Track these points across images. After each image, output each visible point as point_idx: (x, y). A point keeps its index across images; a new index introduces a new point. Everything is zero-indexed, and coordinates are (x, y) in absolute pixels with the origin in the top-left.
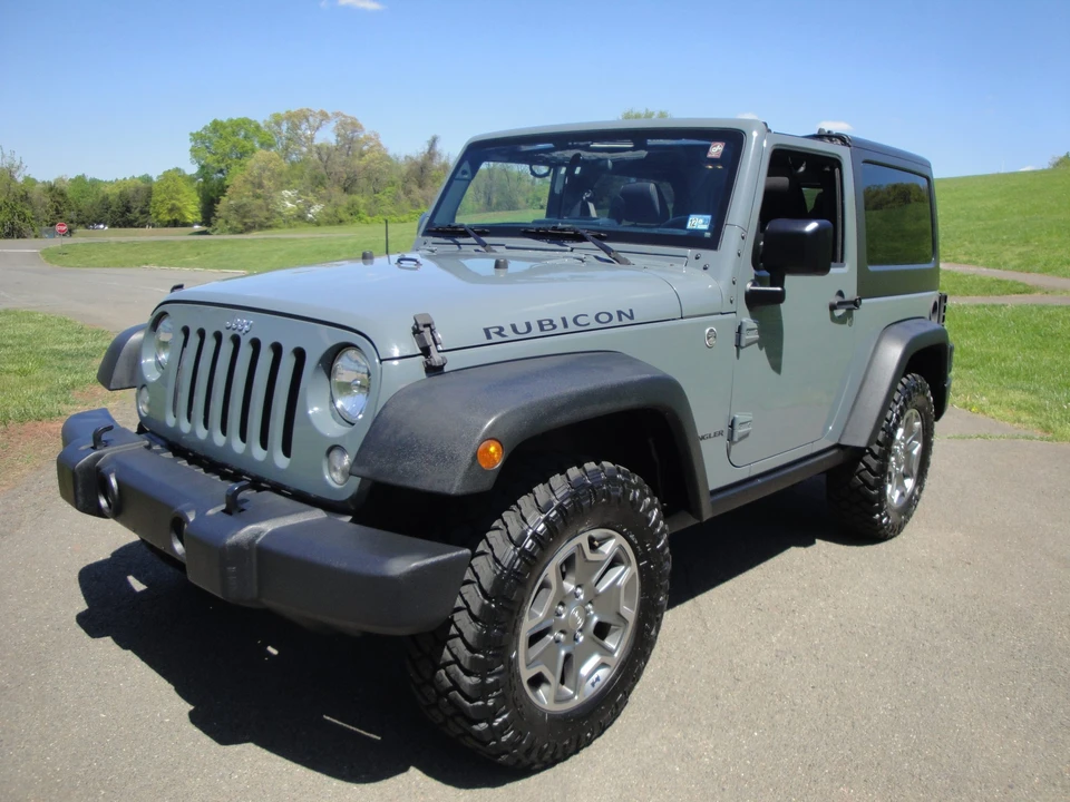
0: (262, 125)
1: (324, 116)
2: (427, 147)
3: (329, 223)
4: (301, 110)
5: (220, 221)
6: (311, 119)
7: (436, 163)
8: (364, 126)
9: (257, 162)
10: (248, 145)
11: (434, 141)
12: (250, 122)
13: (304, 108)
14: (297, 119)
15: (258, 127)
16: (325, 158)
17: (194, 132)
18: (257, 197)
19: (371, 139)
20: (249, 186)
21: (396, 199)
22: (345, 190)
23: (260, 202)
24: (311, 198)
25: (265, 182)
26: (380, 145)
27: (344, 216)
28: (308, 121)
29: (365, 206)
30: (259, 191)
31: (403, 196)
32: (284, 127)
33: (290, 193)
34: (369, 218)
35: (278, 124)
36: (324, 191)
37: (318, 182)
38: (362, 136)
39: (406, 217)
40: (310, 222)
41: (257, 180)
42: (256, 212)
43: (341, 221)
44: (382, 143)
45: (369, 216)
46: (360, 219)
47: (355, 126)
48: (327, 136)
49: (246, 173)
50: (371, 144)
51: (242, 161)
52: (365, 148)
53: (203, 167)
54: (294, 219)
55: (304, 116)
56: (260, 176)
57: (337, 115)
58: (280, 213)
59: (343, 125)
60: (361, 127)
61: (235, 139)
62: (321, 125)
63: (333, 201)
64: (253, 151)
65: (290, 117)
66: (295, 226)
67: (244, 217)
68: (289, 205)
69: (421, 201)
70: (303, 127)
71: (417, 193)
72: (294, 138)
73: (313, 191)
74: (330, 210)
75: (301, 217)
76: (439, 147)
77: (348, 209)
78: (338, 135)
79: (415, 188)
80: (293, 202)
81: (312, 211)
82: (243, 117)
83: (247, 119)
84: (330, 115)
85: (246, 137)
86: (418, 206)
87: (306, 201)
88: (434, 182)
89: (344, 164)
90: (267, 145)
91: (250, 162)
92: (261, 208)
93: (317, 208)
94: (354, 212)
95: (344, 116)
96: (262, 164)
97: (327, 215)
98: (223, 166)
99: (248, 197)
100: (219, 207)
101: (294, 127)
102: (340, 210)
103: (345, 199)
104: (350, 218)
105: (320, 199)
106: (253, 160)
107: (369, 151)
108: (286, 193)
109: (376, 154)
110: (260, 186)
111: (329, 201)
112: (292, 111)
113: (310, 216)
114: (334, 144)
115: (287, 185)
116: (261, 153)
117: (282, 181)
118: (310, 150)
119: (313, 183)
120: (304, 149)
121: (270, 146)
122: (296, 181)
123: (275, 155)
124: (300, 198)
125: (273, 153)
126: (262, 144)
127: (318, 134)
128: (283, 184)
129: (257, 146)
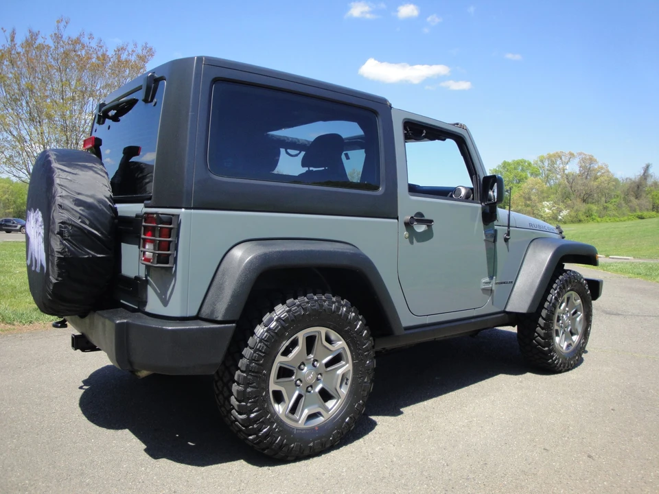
0: (532, 163)
1: (572, 155)
2: (643, 172)
3: (572, 222)
4: (557, 153)
6: (563, 158)
7: (650, 181)
8: (598, 160)
9: (528, 185)
10: (524, 174)
11: (648, 167)
12: (525, 162)
13: (559, 151)
14: (553, 159)
15: (530, 164)
16: (571, 181)
17: (492, 169)
18: (527, 206)
19: (602, 168)
20: (523, 200)
21: (619, 207)
22: (584, 201)
23: (529, 208)
24: (562, 206)
25: (533, 197)
26: (608, 171)
27: (582, 217)
28: (561, 159)
29: (597, 211)
30: (528, 202)
31: (624, 205)
32: (546, 164)
33: (548, 204)
34: (599, 219)
35: (543, 161)
36: (570, 202)
37: (566, 197)
38: (596, 167)
39: (626, 218)
40: (561, 221)
41: (527, 196)
43: (580, 221)
44: (610, 170)
45: (599, 217)
46: (593, 219)
47: (592, 160)
48: (573, 168)
49: (521, 193)
50: (603, 171)
51: (519, 185)
52: (599, 174)
54: (550, 219)
55: (559, 156)
56: (529, 193)
57: (580, 154)
58: (542, 216)
59: (583, 160)
60: (596, 161)
61: (516, 171)
62: (569, 161)
63: (576, 207)
64: (526, 178)
65: (550, 157)
68: (547, 211)
69: (637, 207)
70: (558, 163)
71: (635, 202)
72: (552, 169)
73: (563, 202)
74: (573, 214)
75: (555, 217)
76: (651, 171)
77: (585, 213)
78: (580, 167)
79: (633, 199)
80: (550, 209)
81: (561, 214)
82: (520, 159)
83: (523, 160)
84: (575, 154)
85: (523, 170)
86: (635, 211)
87: (558, 208)
88: (647, 194)
89: (584, 185)
90: (534, 174)
91: (524, 185)
92: (529, 212)
93: (565, 213)
94: (589, 215)
95: (586, 155)
96: (531, 186)
97: (570, 216)
98: (508, 188)
99: (522, 206)
101: (553, 163)
102: (580, 214)
103: (583, 207)
104: (586, 218)
105: (567, 207)
106: (525, 184)
107: (601, 176)
108: (546, 203)
109: (606, 178)
110: (529, 199)
111: (573, 208)
112: (551, 153)
113: (560, 217)
114: (578, 172)
115: (547, 198)
116: (531, 179)
117: (544, 196)
118: (562, 177)
119: (563, 197)
120: (559, 176)
121: (537, 175)
122: (552, 196)
123: (540, 181)
124: (554, 206)
125: (538, 179)
126: (532, 174)
127: (567, 167)
128: (544, 198)
129: (529, 175)
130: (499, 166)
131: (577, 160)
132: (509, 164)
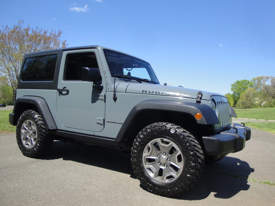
0: (250, 81)
1: (268, 78)
3: (268, 107)
4: (261, 77)
5: (238, 106)
6: (264, 79)
10: (246, 86)
12: (246, 81)
13: (262, 76)
14: (259, 79)
15: (249, 82)
16: (267, 89)
17: (232, 84)
20: (245, 97)
22: (273, 97)
23: (248, 101)
24: (263, 100)
25: (250, 96)
28: (263, 79)
32: (256, 81)
33: (257, 99)
35: (254, 81)
36: (267, 98)
40: (263, 106)
42: (247, 104)
43: (272, 106)
48: (268, 83)
49: (245, 94)
51: (244, 91)
53: (234, 92)
55: (262, 78)
56: (248, 94)
57: (271, 77)
58: (254, 104)
59: (273, 80)
61: (242, 85)
62: (266, 80)
64: (247, 88)
65: (258, 78)
66: (258, 107)
67: (244, 105)
70: (261, 81)
72: (259, 84)
73: (264, 98)
75: (260, 105)
77: (274, 103)
78: (272, 83)
80: (258, 101)
83: (246, 80)
84: (269, 77)
85: (246, 84)
91: (246, 91)
92: (248, 102)
93: (264, 103)
95: (273, 77)
96: (249, 91)
97: (267, 104)
98: (239, 92)
99: (245, 100)
100: (237, 102)
101: (259, 81)
102: (271, 103)
103: (273, 100)
105: (265, 100)
110: (248, 97)
111: (268, 100)
112: (258, 77)
113: (262, 105)
114: (270, 85)
115: (256, 96)
116: (249, 88)
117: (255, 95)
118: (263, 87)
119: (264, 96)
120: (262, 87)
121: (252, 86)
122: (259, 95)
123: (253, 89)
124: (260, 100)
125: (252, 88)
126: (250, 86)
127: (266, 83)
128: (255, 96)
129: (248, 86)
130: (235, 83)
131: (270, 80)
132: (240, 82)
